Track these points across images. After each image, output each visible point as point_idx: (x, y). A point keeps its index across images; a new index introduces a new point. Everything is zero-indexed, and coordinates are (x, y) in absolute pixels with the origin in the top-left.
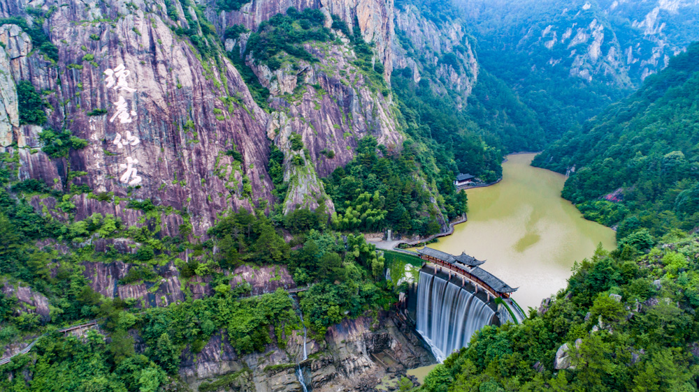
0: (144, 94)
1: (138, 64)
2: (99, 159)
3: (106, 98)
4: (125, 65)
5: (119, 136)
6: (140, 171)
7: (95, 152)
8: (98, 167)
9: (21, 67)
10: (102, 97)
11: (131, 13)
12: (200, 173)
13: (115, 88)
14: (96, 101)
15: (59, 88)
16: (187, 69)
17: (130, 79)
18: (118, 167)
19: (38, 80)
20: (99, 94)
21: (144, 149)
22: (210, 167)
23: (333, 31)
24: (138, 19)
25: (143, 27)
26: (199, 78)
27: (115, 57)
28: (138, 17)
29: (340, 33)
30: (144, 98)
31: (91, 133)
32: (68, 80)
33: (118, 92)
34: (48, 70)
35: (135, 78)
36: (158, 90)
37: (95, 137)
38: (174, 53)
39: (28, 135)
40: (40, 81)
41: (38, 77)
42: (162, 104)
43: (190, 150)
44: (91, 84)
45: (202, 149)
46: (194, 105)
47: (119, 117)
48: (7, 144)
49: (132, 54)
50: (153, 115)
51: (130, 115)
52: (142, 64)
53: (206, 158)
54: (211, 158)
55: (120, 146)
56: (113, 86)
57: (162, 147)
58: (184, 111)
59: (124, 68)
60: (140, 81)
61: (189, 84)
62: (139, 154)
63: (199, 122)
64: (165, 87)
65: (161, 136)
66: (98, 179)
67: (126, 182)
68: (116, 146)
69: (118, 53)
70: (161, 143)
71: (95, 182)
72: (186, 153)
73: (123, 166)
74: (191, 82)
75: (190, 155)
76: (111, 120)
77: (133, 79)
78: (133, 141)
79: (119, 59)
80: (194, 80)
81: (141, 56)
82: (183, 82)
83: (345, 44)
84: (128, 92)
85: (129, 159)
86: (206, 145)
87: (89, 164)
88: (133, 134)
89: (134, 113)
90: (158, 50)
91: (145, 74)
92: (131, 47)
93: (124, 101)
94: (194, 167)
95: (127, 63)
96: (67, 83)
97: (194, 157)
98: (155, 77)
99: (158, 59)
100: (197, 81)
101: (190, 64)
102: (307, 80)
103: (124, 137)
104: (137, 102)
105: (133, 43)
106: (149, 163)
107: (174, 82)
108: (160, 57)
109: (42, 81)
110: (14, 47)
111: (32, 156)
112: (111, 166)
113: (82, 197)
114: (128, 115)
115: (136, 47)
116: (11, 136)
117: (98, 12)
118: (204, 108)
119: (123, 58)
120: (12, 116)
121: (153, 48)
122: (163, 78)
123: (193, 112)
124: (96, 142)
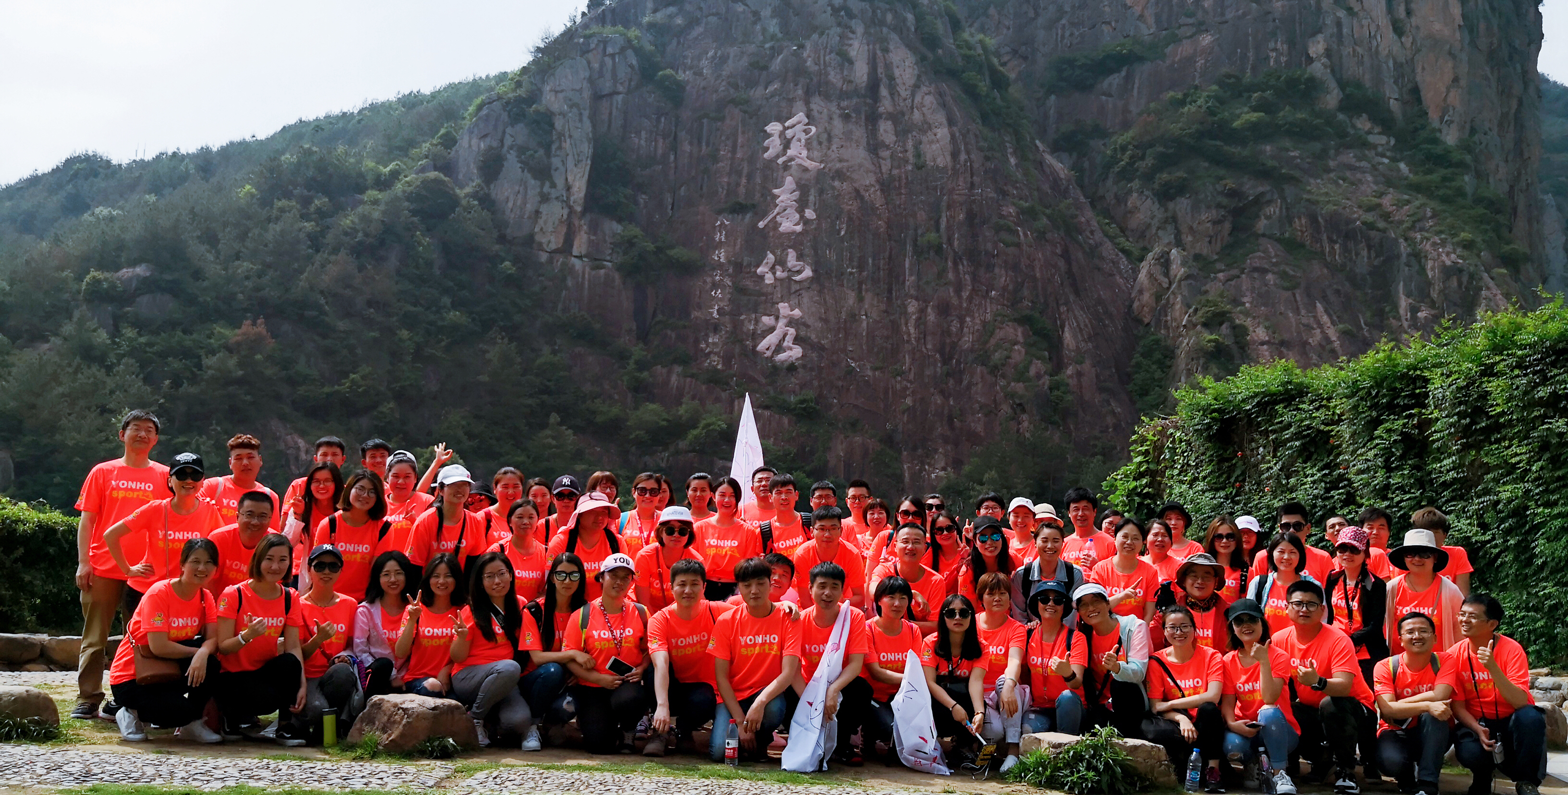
0: (839, 175)
1: (835, 117)
2: (721, 300)
3: (758, 180)
4: (808, 116)
5: (771, 257)
6: (802, 333)
7: (715, 286)
8: (715, 315)
9: (610, 114)
10: (750, 177)
11: (839, 25)
12: (942, 355)
13: (780, 161)
14: (738, 185)
15: (672, 157)
16: (943, 132)
17: (815, 143)
18: (757, 321)
19: (636, 140)
20: (745, 171)
21: (820, 292)
22: (967, 341)
23: (1341, 116)
24: (851, 35)
25: (857, 49)
26: (968, 153)
27: (791, 101)
28: (853, 32)
29: (1363, 124)
30: (837, 183)
31: (716, 248)
32: (691, 144)
33: (786, 167)
34: (658, 120)
35: (825, 143)
36: (872, 167)
37: (721, 256)
38: (918, 99)
39: (595, 234)
40: (640, 141)
41: (638, 133)
42: (876, 197)
43: (925, 301)
44: (734, 151)
45: (955, 301)
46: (949, 207)
47: (778, 219)
48: (553, 246)
49: (827, 97)
50: (850, 219)
51: (802, 217)
52: (846, 118)
53: (962, 322)
54: (973, 323)
55: (769, 279)
56: (778, 156)
57: (860, 290)
58: (922, 215)
59: (806, 121)
60: (834, 147)
61: (943, 160)
62: (806, 300)
63: (956, 243)
64: (886, 166)
65: (861, 267)
66: (710, 340)
67: (768, 354)
68: (762, 277)
69: (800, 92)
70: (860, 283)
71: (703, 346)
72: (912, 307)
73: (767, 320)
74: (949, 158)
75: (922, 311)
76: (761, 225)
77: (820, 143)
78: (799, 272)
79: (799, 104)
80: (955, 155)
81: (845, 103)
82: (929, 157)
83: (1380, 149)
84: (806, 170)
85: (783, 308)
86: (965, 294)
87: (699, 307)
88: (800, 257)
89: (810, 214)
90: (884, 92)
91: (848, 136)
92: (827, 83)
93: (794, 186)
94: (929, 338)
95: (815, 113)
96: (687, 148)
97: (931, 316)
98: (868, 143)
99: (881, 110)
100: (963, 157)
101: (951, 122)
102: (1262, 224)
103: (781, 262)
104: (821, 192)
105: (834, 77)
106: (825, 321)
107: (910, 155)
108: (886, 105)
109: (643, 142)
110: (608, 75)
111: (594, 273)
112: (743, 317)
113: (670, 373)
114: (797, 216)
115: (839, 84)
116: (564, 230)
117: (773, 26)
118: (971, 216)
119: (807, 103)
120: (575, 189)
121: (873, 87)
122: (888, 147)
123: (944, 220)
124: (720, 266)
